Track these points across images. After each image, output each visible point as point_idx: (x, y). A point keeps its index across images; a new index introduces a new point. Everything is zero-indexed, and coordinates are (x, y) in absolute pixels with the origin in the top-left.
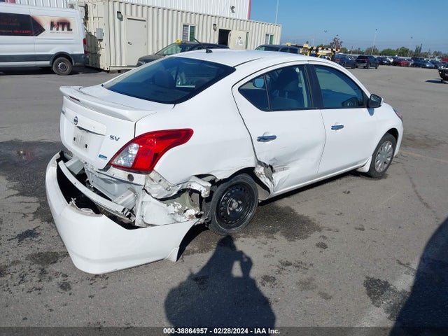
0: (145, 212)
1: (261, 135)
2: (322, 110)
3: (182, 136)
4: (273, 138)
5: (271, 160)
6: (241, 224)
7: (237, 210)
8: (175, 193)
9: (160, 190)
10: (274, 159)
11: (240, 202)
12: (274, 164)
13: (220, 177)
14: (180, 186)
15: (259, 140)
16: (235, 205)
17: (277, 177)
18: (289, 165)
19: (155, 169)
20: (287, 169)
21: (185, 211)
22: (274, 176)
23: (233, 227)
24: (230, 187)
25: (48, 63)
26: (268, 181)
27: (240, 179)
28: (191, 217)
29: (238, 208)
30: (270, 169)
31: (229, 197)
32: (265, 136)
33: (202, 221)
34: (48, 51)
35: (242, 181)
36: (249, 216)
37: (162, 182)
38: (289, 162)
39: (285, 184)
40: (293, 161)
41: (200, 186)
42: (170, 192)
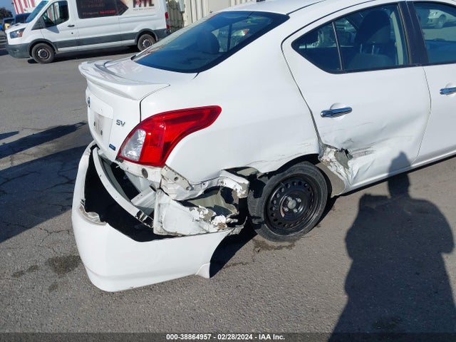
0: (163, 217)
1: (327, 108)
2: (425, 67)
3: (204, 117)
4: (348, 110)
5: (344, 143)
6: (302, 228)
7: (295, 211)
8: (201, 193)
9: (178, 190)
10: (350, 140)
11: (299, 200)
12: (350, 147)
13: (264, 170)
14: (207, 184)
15: (323, 116)
16: (291, 204)
17: (356, 165)
18: (374, 148)
19: (166, 163)
20: (371, 152)
21: (213, 218)
22: (350, 163)
23: (292, 232)
24: (283, 181)
25: (132, 41)
26: (341, 170)
27: (297, 170)
28: (221, 226)
29: (297, 207)
30: (345, 154)
31: (282, 195)
32: (333, 108)
33: (237, 230)
34: (133, 30)
35: (301, 172)
36: (314, 217)
37: (178, 181)
38: (373, 144)
39: (368, 173)
40: (379, 142)
41: (235, 183)
42: (193, 192)
